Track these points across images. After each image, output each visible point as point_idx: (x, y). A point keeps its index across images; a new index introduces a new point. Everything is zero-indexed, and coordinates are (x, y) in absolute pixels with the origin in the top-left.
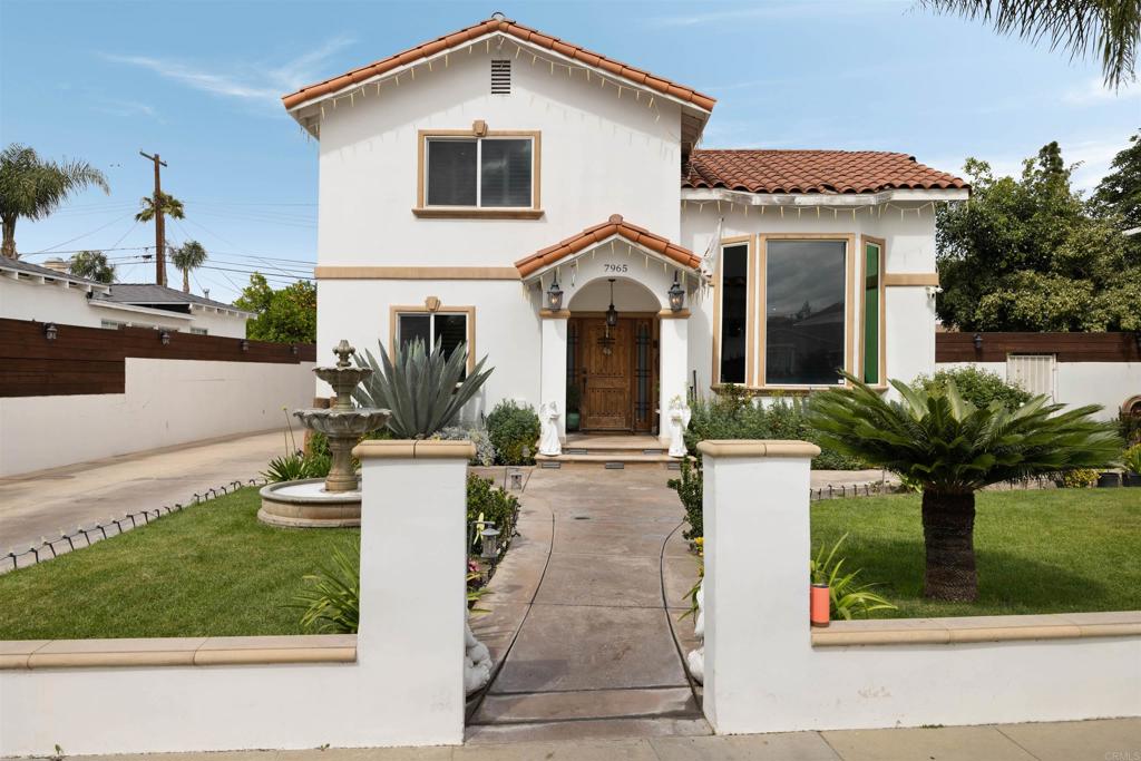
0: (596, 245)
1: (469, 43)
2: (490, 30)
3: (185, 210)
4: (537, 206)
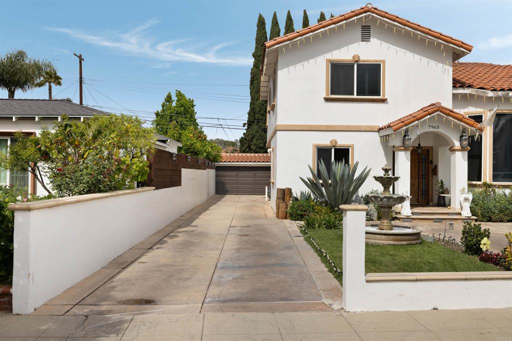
0: (429, 117)
1: (355, 18)
2: (365, 12)
3: (62, 82)
4: (384, 95)
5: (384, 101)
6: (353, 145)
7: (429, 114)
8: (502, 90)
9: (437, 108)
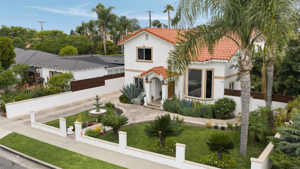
0: (150, 73)
5: (152, 62)
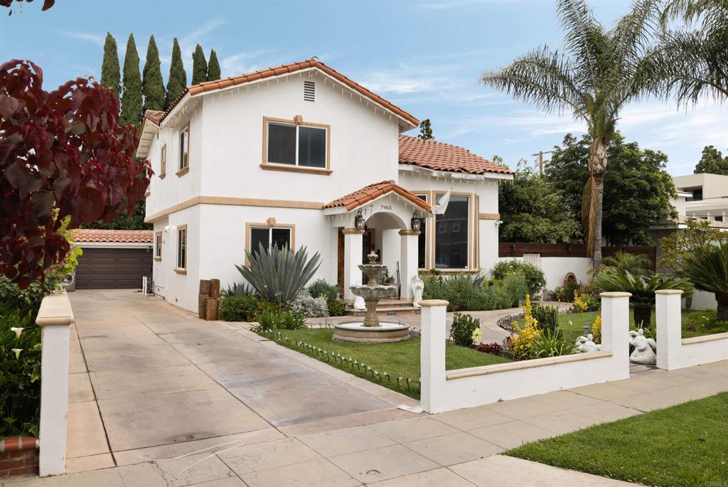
0: (383, 196)
2: (311, 66)
4: (329, 168)
5: (328, 173)
6: (294, 225)
7: (384, 193)
8: (446, 170)
9: (390, 187)
